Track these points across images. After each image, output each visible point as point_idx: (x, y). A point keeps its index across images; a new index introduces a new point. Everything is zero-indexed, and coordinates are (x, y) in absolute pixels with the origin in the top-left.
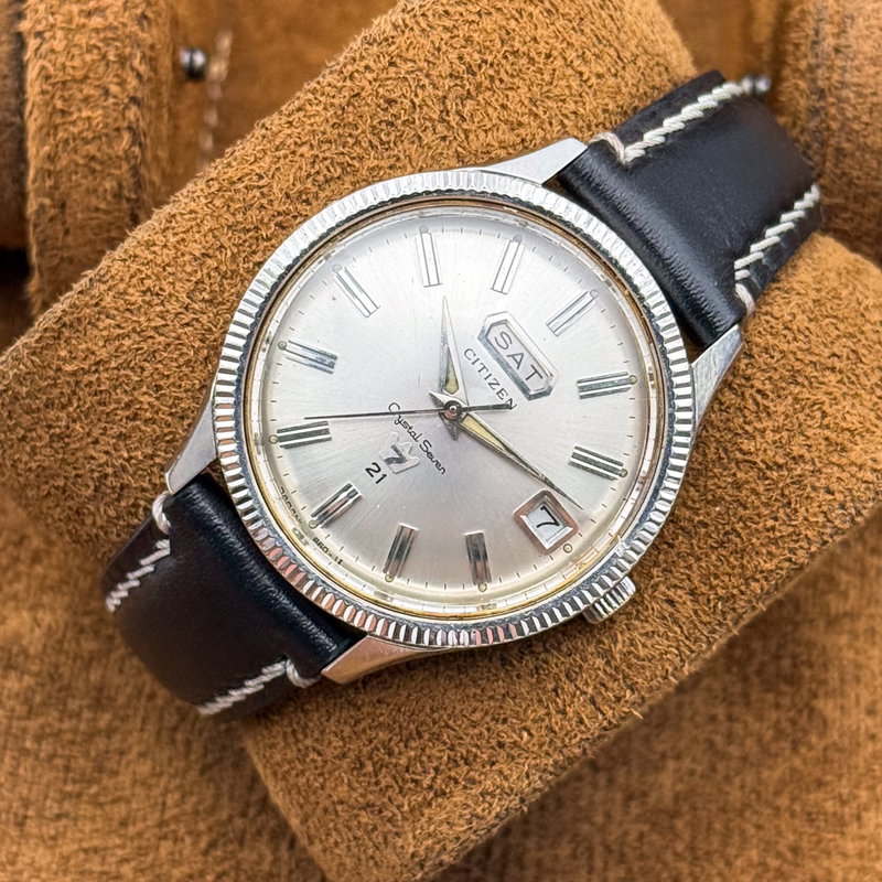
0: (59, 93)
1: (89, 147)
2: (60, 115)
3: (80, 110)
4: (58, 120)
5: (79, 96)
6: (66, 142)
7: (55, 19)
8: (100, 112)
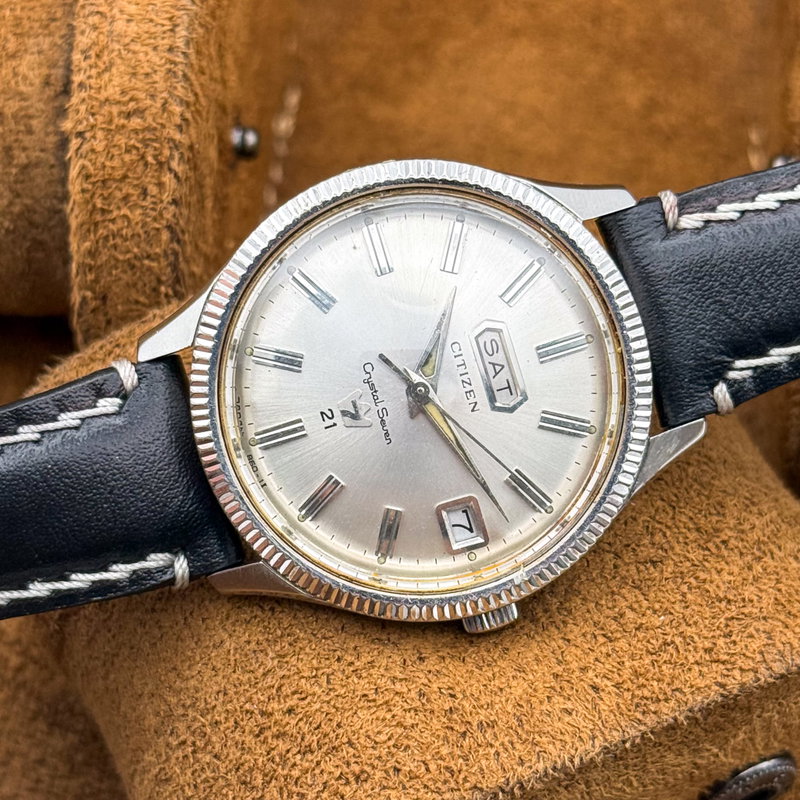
0: (99, 192)
1: (128, 243)
2: (100, 213)
3: (119, 208)
4: (99, 217)
5: (119, 195)
6: (106, 238)
7: (96, 120)
8: (139, 211)
